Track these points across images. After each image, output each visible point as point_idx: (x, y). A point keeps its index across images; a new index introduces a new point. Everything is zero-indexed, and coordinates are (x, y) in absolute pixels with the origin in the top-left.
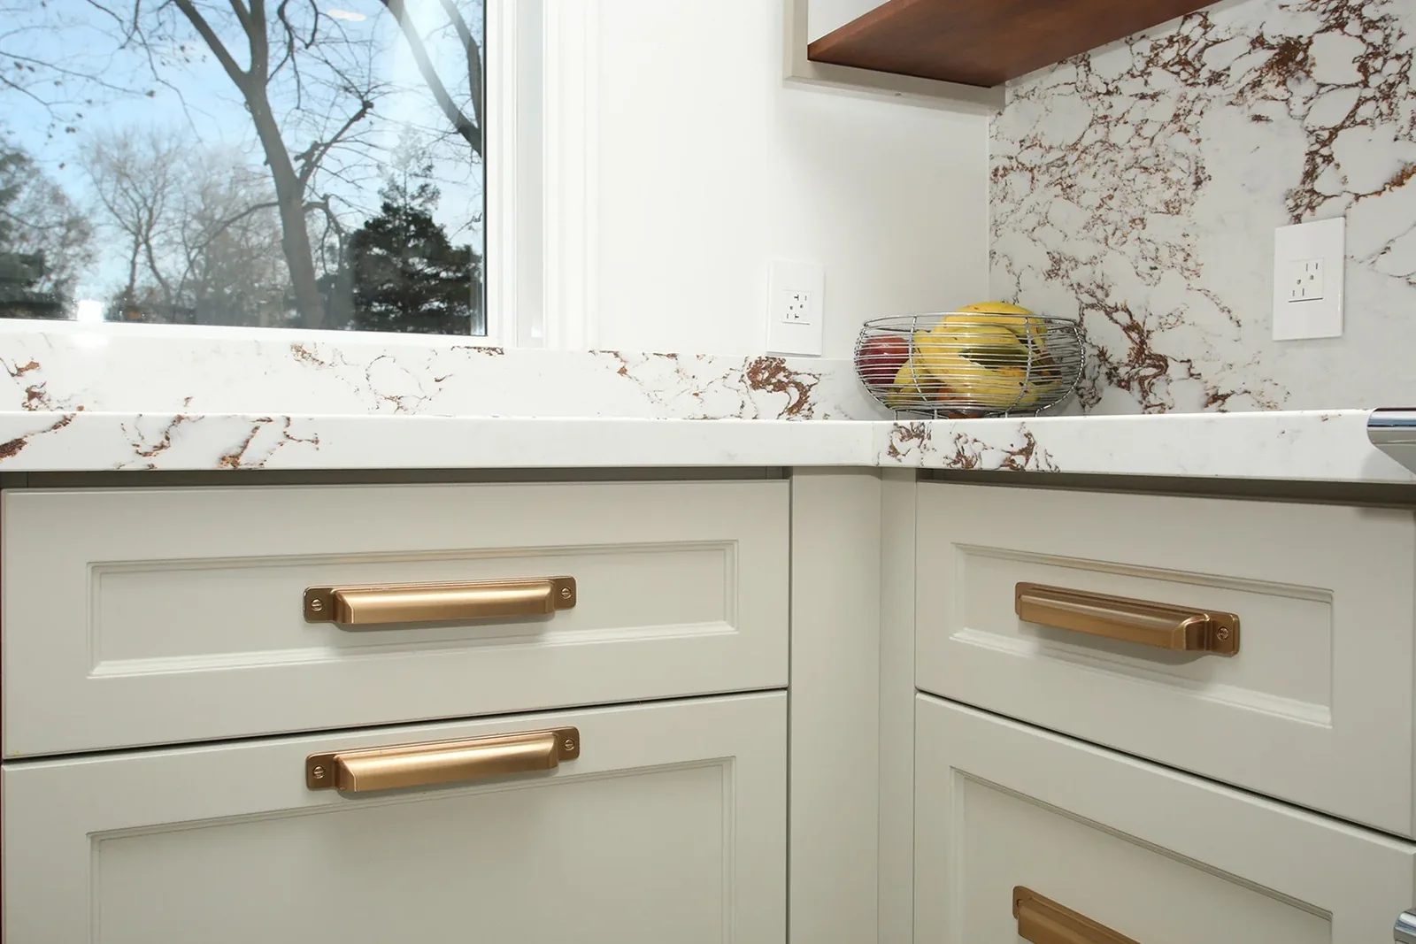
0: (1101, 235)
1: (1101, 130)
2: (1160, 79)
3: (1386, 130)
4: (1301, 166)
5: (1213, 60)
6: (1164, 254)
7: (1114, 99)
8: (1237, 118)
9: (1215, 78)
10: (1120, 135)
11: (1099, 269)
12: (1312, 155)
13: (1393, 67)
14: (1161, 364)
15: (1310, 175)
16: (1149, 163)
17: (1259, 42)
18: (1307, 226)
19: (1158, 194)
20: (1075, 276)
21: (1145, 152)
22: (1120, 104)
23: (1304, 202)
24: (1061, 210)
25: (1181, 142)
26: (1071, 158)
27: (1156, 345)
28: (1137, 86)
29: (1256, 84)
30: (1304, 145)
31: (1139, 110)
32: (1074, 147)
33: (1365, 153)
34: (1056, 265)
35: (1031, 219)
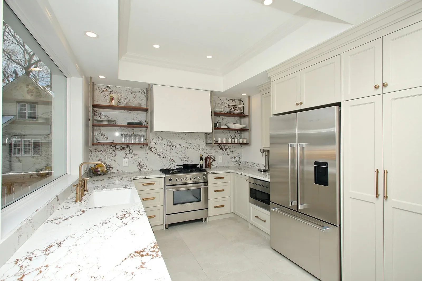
0: (105, 158)
1: (105, 150)
3: (131, 154)
4: (125, 156)
6: (112, 160)
7: (107, 148)
8: (120, 152)
9: (117, 148)
10: (107, 150)
11: (105, 161)
12: (126, 155)
13: (132, 151)
14: (112, 168)
16: (111, 153)
17: (121, 147)
18: (125, 159)
19: (111, 155)
20: (102, 161)
21: (110, 152)
24: (100, 155)
25: (114, 152)
27: (111, 167)
28: (110, 147)
29: (121, 150)
30: (125, 154)
32: (102, 151)
33: (130, 155)
34: (99, 160)
35: (96, 156)
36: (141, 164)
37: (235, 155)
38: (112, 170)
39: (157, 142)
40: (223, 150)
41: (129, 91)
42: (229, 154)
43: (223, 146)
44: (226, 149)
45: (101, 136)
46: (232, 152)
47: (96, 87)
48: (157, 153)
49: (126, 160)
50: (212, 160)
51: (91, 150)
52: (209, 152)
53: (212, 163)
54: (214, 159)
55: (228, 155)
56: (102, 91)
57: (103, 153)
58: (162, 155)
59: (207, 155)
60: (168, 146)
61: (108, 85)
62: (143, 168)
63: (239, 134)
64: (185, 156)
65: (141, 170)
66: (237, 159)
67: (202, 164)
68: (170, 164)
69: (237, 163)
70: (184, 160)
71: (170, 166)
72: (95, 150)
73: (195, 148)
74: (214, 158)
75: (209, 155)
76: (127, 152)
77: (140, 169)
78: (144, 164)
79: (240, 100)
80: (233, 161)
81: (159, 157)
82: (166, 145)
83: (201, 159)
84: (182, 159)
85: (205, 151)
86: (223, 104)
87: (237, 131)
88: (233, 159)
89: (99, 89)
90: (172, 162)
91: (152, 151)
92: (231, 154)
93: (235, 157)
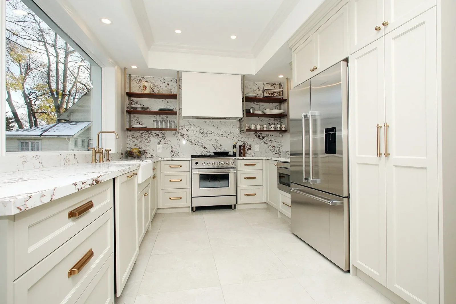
0: (141, 143)
1: (141, 136)
2: (146, 134)
5: (151, 133)
6: (147, 146)
8: (153, 138)
9: (151, 135)
10: (143, 137)
11: (140, 146)
13: (164, 137)
14: (147, 153)
15: (159, 142)
17: (155, 133)
19: (146, 141)
20: (138, 146)
21: (145, 138)
22: (143, 135)
23: (159, 144)
24: (136, 141)
25: (149, 138)
26: (137, 137)
27: (146, 152)
29: (155, 136)
31: (144, 135)
33: (163, 142)
34: (136, 145)
35: (133, 141)
36: (174, 150)
37: (274, 144)
38: (147, 155)
39: (189, 129)
40: (260, 139)
41: (162, 80)
42: (266, 142)
43: (260, 134)
44: (263, 138)
45: (137, 123)
46: (271, 140)
47: (132, 78)
48: (189, 140)
49: (160, 146)
50: (247, 148)
51: (129, 136)
52: (244, 141)
53: (248, 152)
54: (249, 148)
55: (266, 144)
56: (138, 81)
57: (139, 139)
58: (194, 142)
59: (242, 144)
60: (200, 133)
61: (143, 76)
62: (175, 154)
63: (279, 121)
64: (218, 144)
65: (174, 156)
66: (277, 149)
67: (236, 152)
68: (201, 151)
69: (276, 152)
70: (217, 148)
71: (202, 154)
72: (132, 136)
73: (229, 136)
74: (250, 146)
75: (244, 144)
76: (160, 139)
77: (172, 155)
78: (177, 150)
79: (280, 84)
80: (272, 150)
81: (191, 144)
82: (198, 133)
83: (235, 146)
84: (215, 146)
85: (239, 139)
86: (259, 89)
87: (276, 118)
88: (271, 148)
89: (136, 80)
90: (204, 150)
91: (184, 138)
92: (269, 144)
93: (274, 146)
